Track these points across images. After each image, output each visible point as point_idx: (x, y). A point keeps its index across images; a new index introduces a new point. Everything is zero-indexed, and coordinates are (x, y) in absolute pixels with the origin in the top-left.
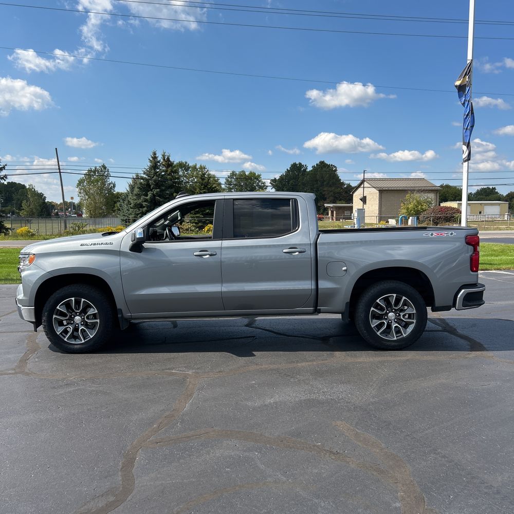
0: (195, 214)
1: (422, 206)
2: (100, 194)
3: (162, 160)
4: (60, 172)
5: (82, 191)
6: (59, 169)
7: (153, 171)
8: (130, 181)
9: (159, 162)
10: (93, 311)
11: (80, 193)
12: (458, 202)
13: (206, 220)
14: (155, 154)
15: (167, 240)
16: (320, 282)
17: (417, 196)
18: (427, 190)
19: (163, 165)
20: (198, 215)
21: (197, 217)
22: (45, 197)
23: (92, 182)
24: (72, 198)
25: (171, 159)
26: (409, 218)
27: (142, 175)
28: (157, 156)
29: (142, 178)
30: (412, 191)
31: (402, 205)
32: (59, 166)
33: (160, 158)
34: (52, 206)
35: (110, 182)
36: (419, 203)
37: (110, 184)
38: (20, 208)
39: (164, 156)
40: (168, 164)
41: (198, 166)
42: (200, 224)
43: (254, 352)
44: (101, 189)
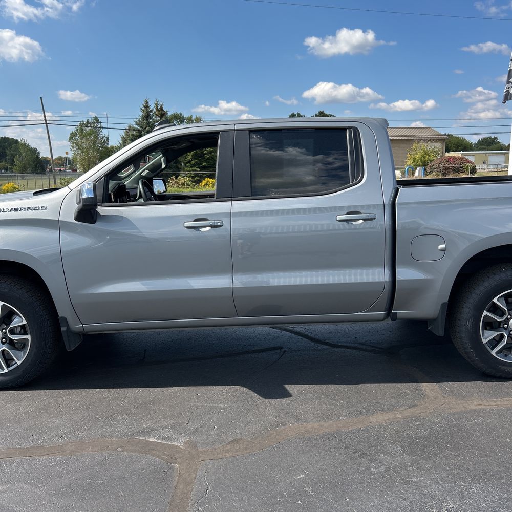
0: (191, 167)
1: (429, 156)
2: (93, 148)
3: (155, 110)
4: (46, 124)
5: (74, 145)
6: (45, 120)
7: (145, 121)
8: (123, 133)
9: (151, 111)
10: (19, 321)
11: (73, 147)
12: (462, 152)
13: (203, 174)
14: (147, 102)
15: (142, 200)
16: (398, 270)
17: (423, 145)
18: (434, 140)
19: (156, 115)
20: (194, 169)
21: (193, 171)
22: (39, 153)
23: (85, 136)
24: (67, 153)
25: (165, 109)
26: (416, 169)
27: (135, 126)
28: (149, 104)
29: (134, 130)
30: (419, 140)
31: (408, 155)
32: (45, 117)
33: (152, 107)
34: (46, 161)
35: (103, 135)
36: (426, 153)
37: (103, 137)
38: (13, 163)
39: (157, 105)
40: (162, 113)
41: (193, 118)
42: (197, 178)
43: (286, 386)
44: (94, 142)
